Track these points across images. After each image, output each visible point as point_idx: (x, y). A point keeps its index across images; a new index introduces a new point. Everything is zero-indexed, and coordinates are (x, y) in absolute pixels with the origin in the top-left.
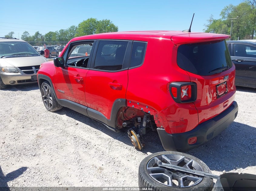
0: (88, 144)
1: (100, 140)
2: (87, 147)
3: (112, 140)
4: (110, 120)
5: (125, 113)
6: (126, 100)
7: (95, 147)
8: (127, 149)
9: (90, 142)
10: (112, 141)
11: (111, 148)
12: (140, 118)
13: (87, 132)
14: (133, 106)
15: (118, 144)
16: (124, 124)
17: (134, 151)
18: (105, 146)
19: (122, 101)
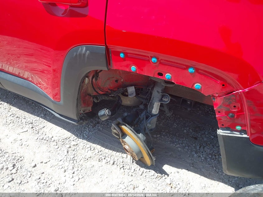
0: (14, 166)
1: (44, 148)
2: (14, 176)
3: (73, 143)
4: (62, 102)
5: (96, 79)
6: (107, 49)
7: (36, 174)
8: (115, 166)
9: (20, 159)
10: (74, 145)
11: (75, 169)
12: (133, 87)
13: (11, 125)
14: (133, 68)
15: (90, 154)
16: (104, 115)
17: (132, 171)
18: (61, 163)
19: (92, 53)
